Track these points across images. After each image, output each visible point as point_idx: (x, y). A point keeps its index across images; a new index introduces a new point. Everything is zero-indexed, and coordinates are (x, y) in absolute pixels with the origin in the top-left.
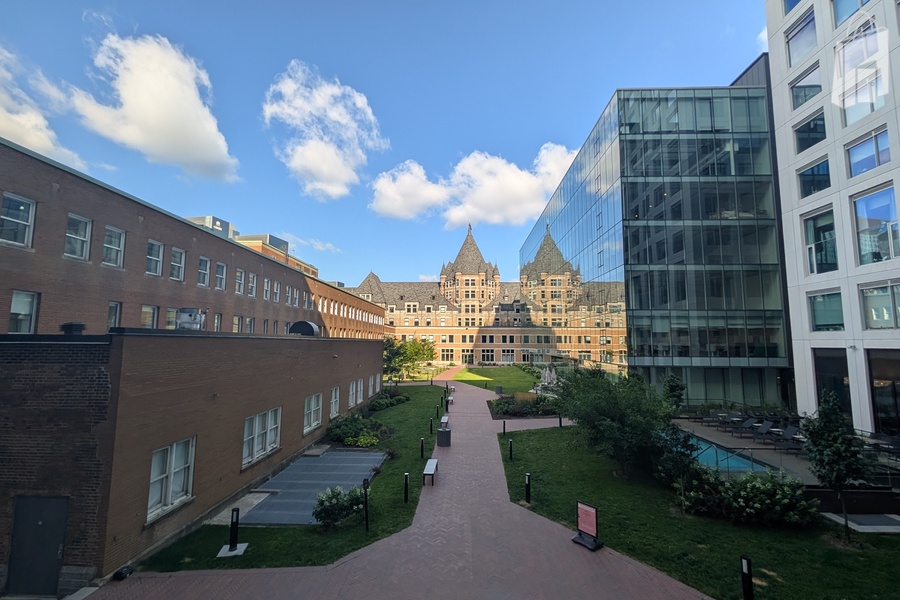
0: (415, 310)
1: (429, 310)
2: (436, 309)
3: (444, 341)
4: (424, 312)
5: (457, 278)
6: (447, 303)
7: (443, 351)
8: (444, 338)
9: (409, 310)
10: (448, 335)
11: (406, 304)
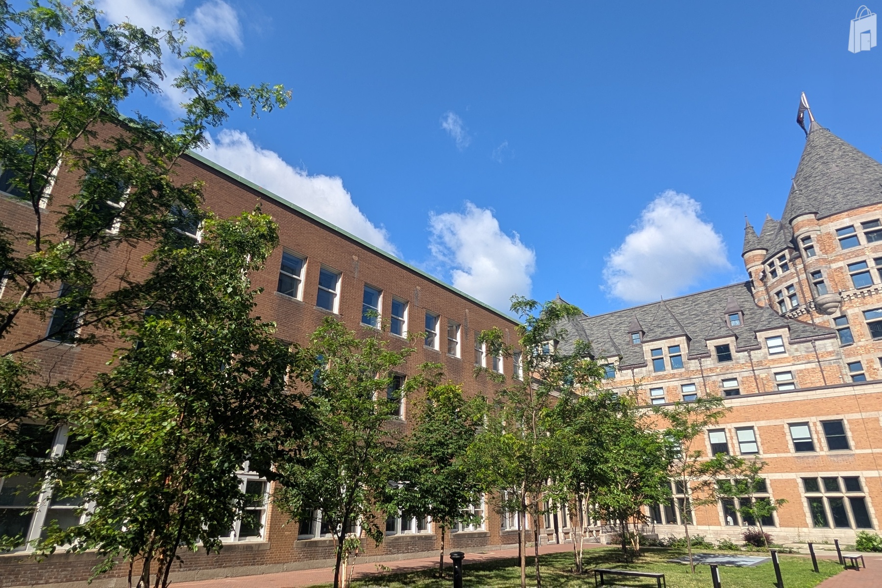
0: (677, 360)
1: (724, 354)
2: (752, 346)
3: (804, 446)
4: (709, 363)
5: (801, 233)
6: (787, 321)
7: (810, 484)
8: (801, 433)
9: (658, 364)
10: (815, 421)
11: (647, 347)
